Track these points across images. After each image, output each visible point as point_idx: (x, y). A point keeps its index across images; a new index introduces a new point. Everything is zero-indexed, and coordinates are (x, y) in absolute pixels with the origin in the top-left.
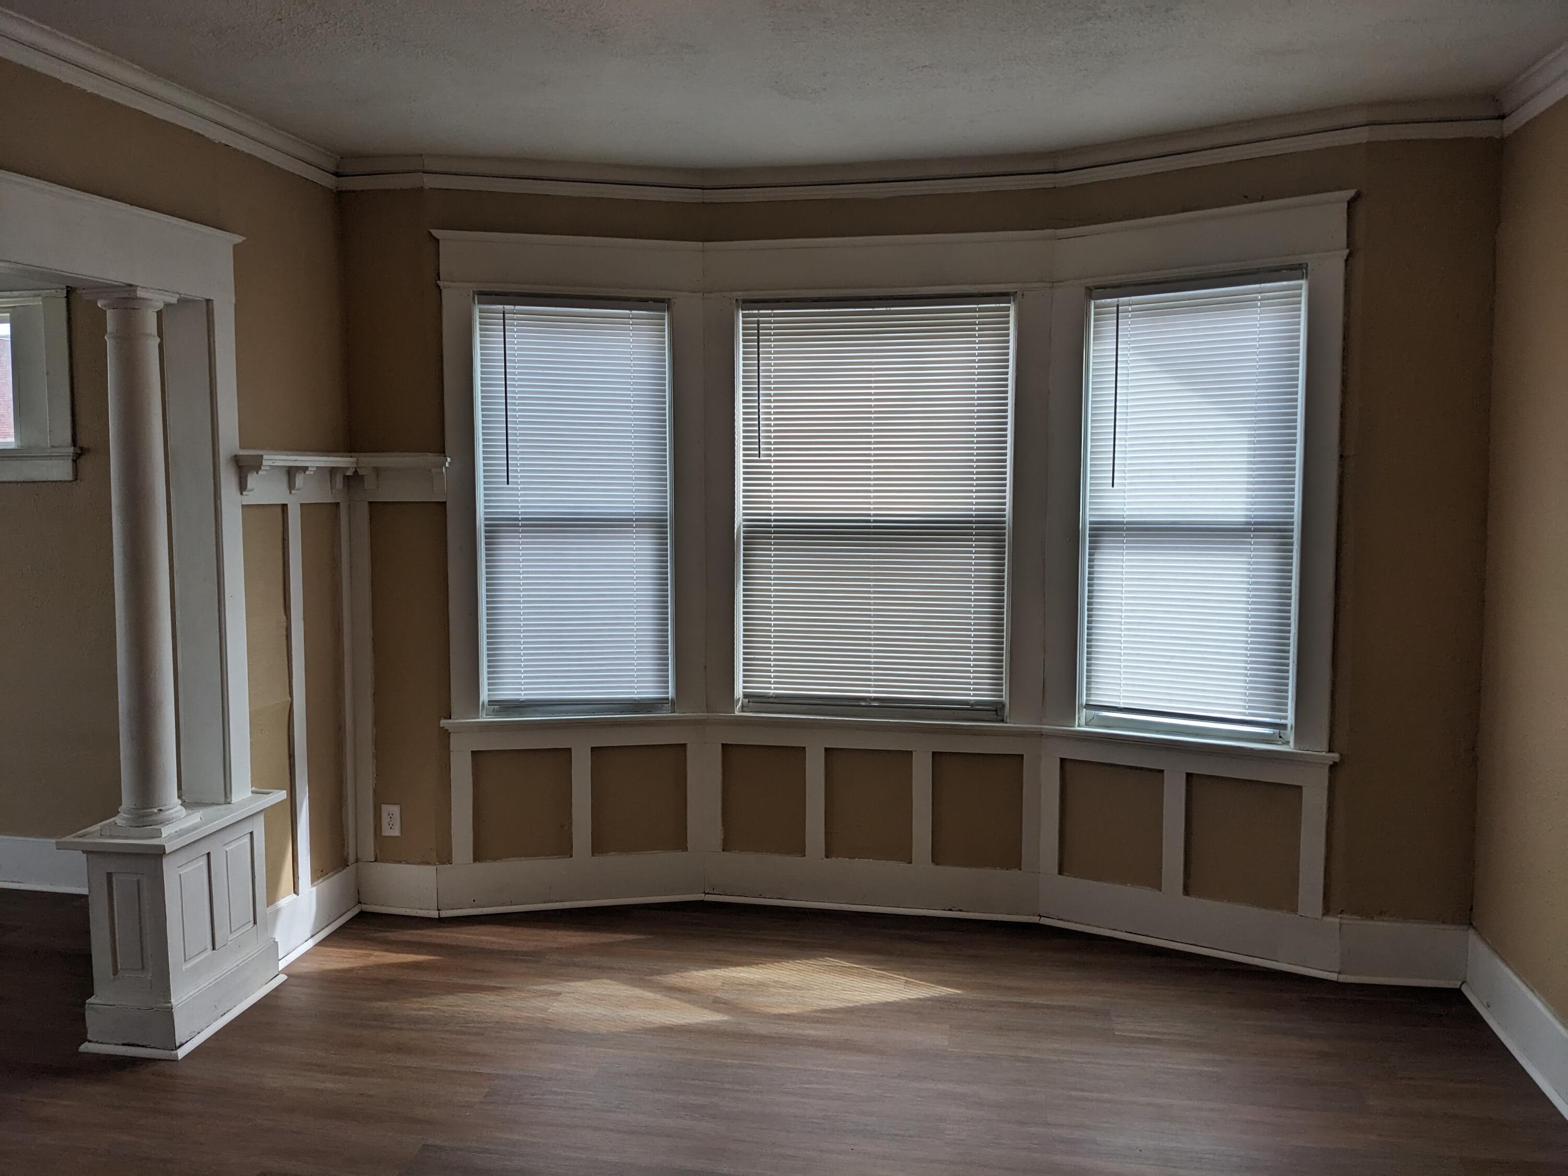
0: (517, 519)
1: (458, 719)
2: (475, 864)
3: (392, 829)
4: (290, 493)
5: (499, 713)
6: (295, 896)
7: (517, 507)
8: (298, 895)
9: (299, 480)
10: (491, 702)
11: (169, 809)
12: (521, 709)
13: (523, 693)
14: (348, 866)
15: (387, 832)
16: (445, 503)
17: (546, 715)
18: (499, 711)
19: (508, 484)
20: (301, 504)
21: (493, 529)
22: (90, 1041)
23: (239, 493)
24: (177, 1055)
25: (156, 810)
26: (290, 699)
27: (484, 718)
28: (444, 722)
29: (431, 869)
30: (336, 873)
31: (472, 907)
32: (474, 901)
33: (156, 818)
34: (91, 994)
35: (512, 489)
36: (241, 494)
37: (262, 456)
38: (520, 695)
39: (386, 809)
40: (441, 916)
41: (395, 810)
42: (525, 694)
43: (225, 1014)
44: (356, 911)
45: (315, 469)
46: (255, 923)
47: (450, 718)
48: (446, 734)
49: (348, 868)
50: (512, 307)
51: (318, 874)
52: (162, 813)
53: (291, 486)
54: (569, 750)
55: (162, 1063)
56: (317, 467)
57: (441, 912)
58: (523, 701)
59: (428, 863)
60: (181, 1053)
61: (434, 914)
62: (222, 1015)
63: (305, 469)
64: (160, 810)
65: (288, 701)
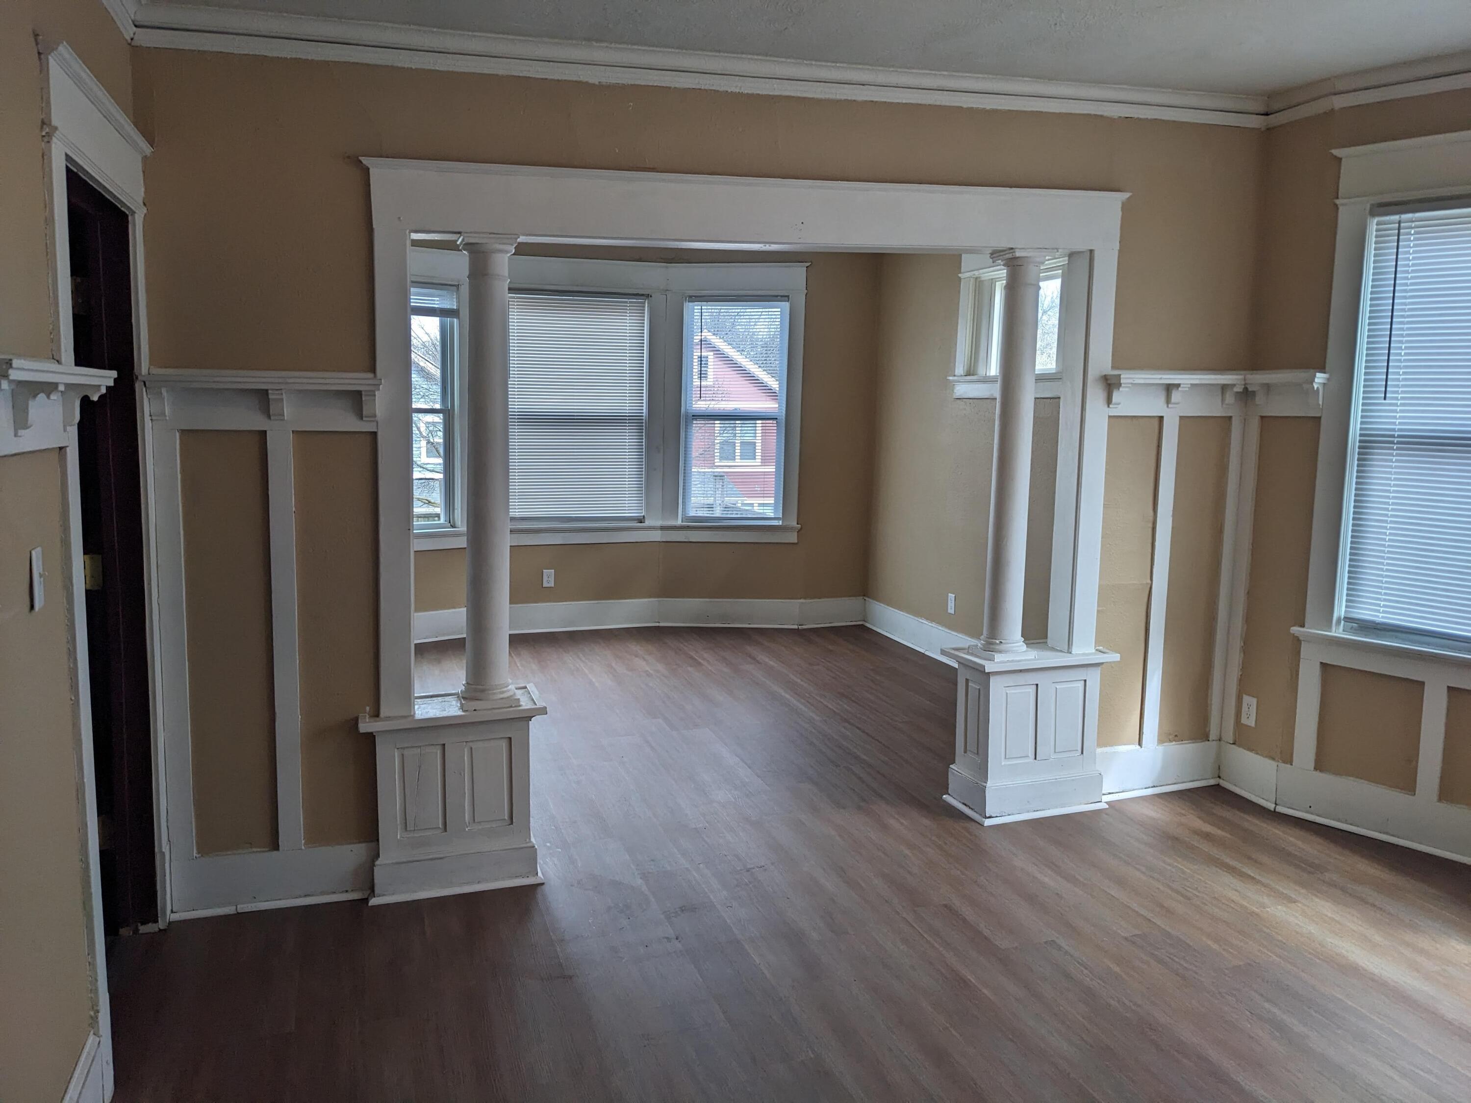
0: (1393, 436)
1: (1311, 629)
2: (1314, 772)
3: (1249, 719)
4: (1168, 407)
5: (1357, 632)
6: (1138, 747)
7: (1394, 423)
8: (1141, 747)
9: (1176, 396)
10: (1347, 619)
11: (1008, 643)
12: (1379, 632)
13: (1381, 615)
14: (1209, 740)
15: (1244, 720)
16: (1320, 418)
17: (1406, 643)
18: (1355, 630)
19: (1385, 398)
20: (1181, 417)
21: (1367, 444)
22: (949, 795)
23: (1106, 406)
24: (984, 822)
25: (998, 642)
26: (1149, 581)
27: (1338, 632)
28: (1295, 630)
29: (1274, 764)
30: (1193, 743)
31: (1307, 812)
32: (1310, 807)
33: (997, 647)
34: (953, 762)
35: (1390, 405)
36: (1108, 406)
37: (1120, 375)
38: (1378, 616)
39: (1247, 699)
40: (1277, 810)
41: (1254, 701)
42: (1383, 617)
43: (1037, 811)
44: (1212, 782)
45: (1189, 386)
46: (1082, 753)
47: (1304, 627)
48: (1297, 642)
49: (1207, 742)
50: (1410, 216)
51: (1169, 735)
52: (1002, 644)
53: (1168, 401)
54: (1422, 684)
55: (973, 824)
56: (1191, 384)
57: (1277, 807)
58: (1378, 624)
59: (1273, 759)
60: (988, 822)
61: (1271, 806)
62: (1035, 811)
63: (1178, 386)
64: (1001, 642)
65: (1147, 584)
